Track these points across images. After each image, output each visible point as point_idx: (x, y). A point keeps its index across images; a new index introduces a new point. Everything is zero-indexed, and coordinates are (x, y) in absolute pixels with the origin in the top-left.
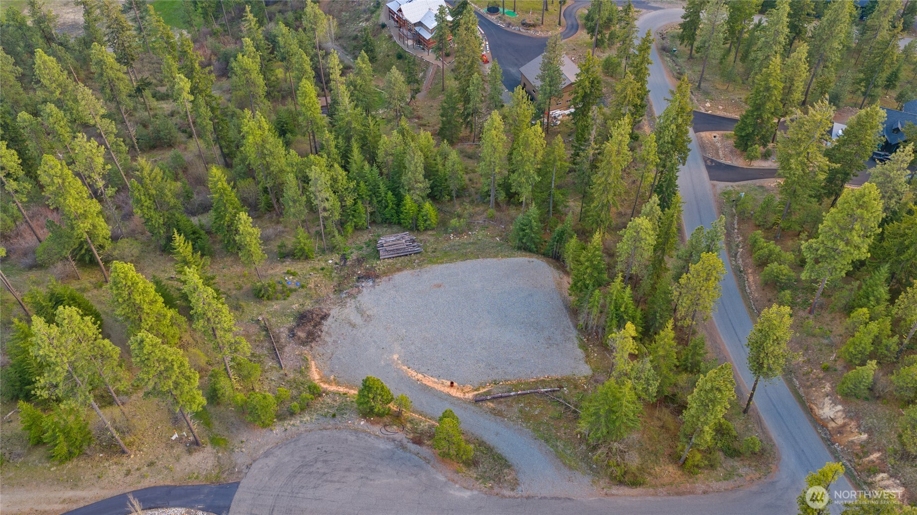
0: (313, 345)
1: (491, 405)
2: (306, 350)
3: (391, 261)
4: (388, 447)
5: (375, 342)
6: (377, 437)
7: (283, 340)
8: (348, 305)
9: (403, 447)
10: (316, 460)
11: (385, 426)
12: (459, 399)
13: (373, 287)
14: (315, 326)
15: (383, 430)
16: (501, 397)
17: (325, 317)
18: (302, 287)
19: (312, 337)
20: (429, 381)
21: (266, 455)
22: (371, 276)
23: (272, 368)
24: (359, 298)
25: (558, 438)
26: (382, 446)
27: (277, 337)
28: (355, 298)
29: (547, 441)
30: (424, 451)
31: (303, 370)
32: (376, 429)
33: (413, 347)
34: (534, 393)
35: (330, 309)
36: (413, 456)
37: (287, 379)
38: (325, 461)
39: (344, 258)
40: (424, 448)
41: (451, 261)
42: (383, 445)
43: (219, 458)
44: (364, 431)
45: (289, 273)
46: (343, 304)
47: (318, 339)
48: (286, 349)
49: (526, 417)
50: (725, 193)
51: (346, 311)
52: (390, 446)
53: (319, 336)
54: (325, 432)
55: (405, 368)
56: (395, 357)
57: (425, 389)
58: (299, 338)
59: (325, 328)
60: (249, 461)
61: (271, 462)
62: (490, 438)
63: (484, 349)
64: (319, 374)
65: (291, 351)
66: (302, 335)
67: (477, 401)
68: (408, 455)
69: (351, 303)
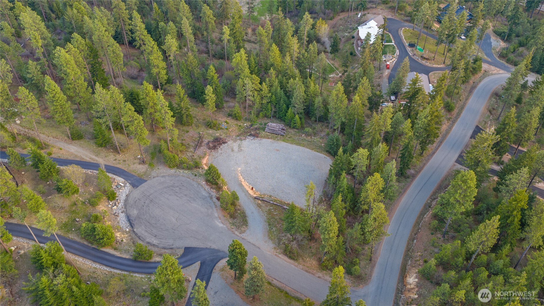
0: (213, 150)
1: (260, 202)
2: (209, 151)
3: (269, 134)
4: (206, 195)
5: (236, 160)
6: (205, 190)
7: (203, 144)
8: (237, 142)
9: (211, 198)
10: (177, 187)
11: (211, 188)
12: (250, 194)
13: (252, 140)
14: (218, 144)
15: (209, 189)
16: (266, 201)
17: (224, 143)
18: (227, 129)
19: (214, 148)
20: (245, 184)
21: (163, 177)
22: (256, 136)
23: (191, 151)
24: (243, 142)
25: (275, 226)
26: (204, 194)
27: (202, 142)
28: (242, 141)
29: (269, 225)
30: (218, 203)
31: (201, 158)
32: (207, 187)
33: (249, 168)
34: (281, 206)
35: (229, 141)
36: (212, 203)
37: (193, 157)
38: (180, 188)
39: (251, 125)
40: (219, 202)
41: (292, 143)
42: (204, 193)
43: (147, 170)
44: (202, 186)
45: (226, 122)
46: (235, 141)
47: (216, 149)
48: (202, 148)
49: (269, 212)
50: (457, 171)
51: (235, 144)
52: (207, 195)
53: (217, 149)
54: (188, 179)
55: (240, 175)
56: (239, 169)
57: (241, 185)
58: (209, 146)
59: (221, 147)
60: (155, 175)
61: (162, 179)
62: (248, 213)
63: (276, 182)
64: (207, 162)
65: (203, 149)
66: (211, 145)
67: (255, 198)
68: (211, 201)
69: (239, 142)
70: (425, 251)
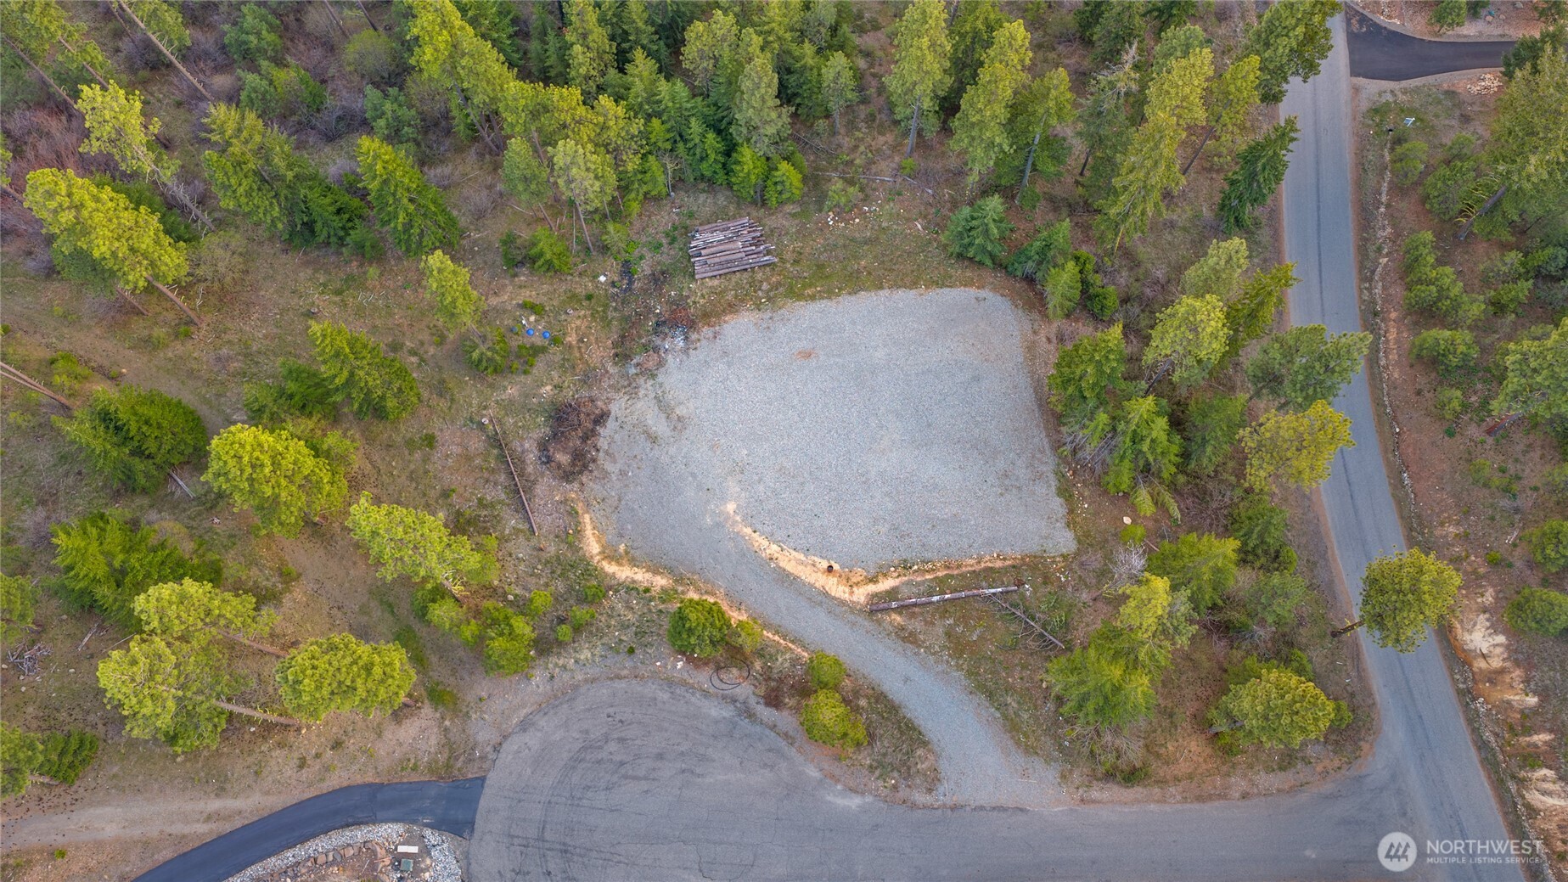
0: (584, 479)
1: (898, 619)
2: (572, 490)
3: (716, 282)
4: (726, 714)
5: (694, 475)
6: (706, 694)
7: (530, 469)
8: (642, 392)
9: (750, 715)
10: (607, 739)
11: (718, 669)
12: (842, 603)
13: (686, 351)
14: (585, 439)
15: (715, 678)
16: (915, 605)
17: (601, 418)
18: (555, 341)
19: (581, 464)
20: (791, 562)
21: (525, 726)
22: (683, 320)
23: (517, 531)
24: (660, 379)
25: (1009, 689)
26: (714, 712)
27: (521, 461)
28: (653, 376)
29: (990, 695)
30: (785, 719)
31: (570, 536)
32: (703, 677)
33: (761, 488)
34: (974, 596)
35: (609, 400)
36: (767, 732)
37: (545, 556)
38: (621, 740)
39: (627, 270)
40: (785, 713)
42: (716, 711)
43: (446, 729)
44: (684, 683)
45: (532, 308)
46: (631, 389)
47: (592, 466)
48: (539, 489)
49: (958, 646)
51: (639, 405)
52: (727, 712)
53: (594, 461)
54: (620, 685)
55: (748, 531)
56: (731, 507)
57: (786, 579)
58: (559, 466)
59: (603, 443)
60: (496, 739)
61: (532, 739)
62: (893, 687)
63: (888, 494)
64: (599, 541)
65: (547, 491)
66: (563, 458)
67: (877, 607)
68: (758, 729)
69: (646, 387)
70: (1467, 514)
